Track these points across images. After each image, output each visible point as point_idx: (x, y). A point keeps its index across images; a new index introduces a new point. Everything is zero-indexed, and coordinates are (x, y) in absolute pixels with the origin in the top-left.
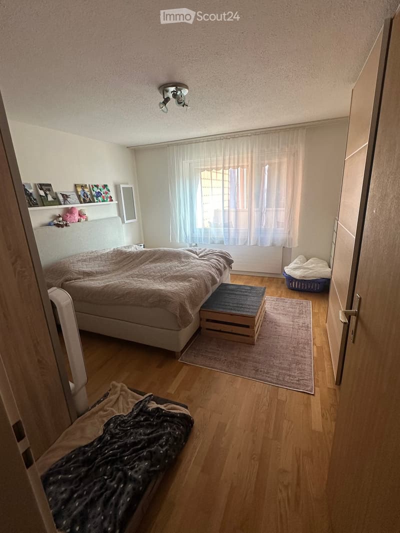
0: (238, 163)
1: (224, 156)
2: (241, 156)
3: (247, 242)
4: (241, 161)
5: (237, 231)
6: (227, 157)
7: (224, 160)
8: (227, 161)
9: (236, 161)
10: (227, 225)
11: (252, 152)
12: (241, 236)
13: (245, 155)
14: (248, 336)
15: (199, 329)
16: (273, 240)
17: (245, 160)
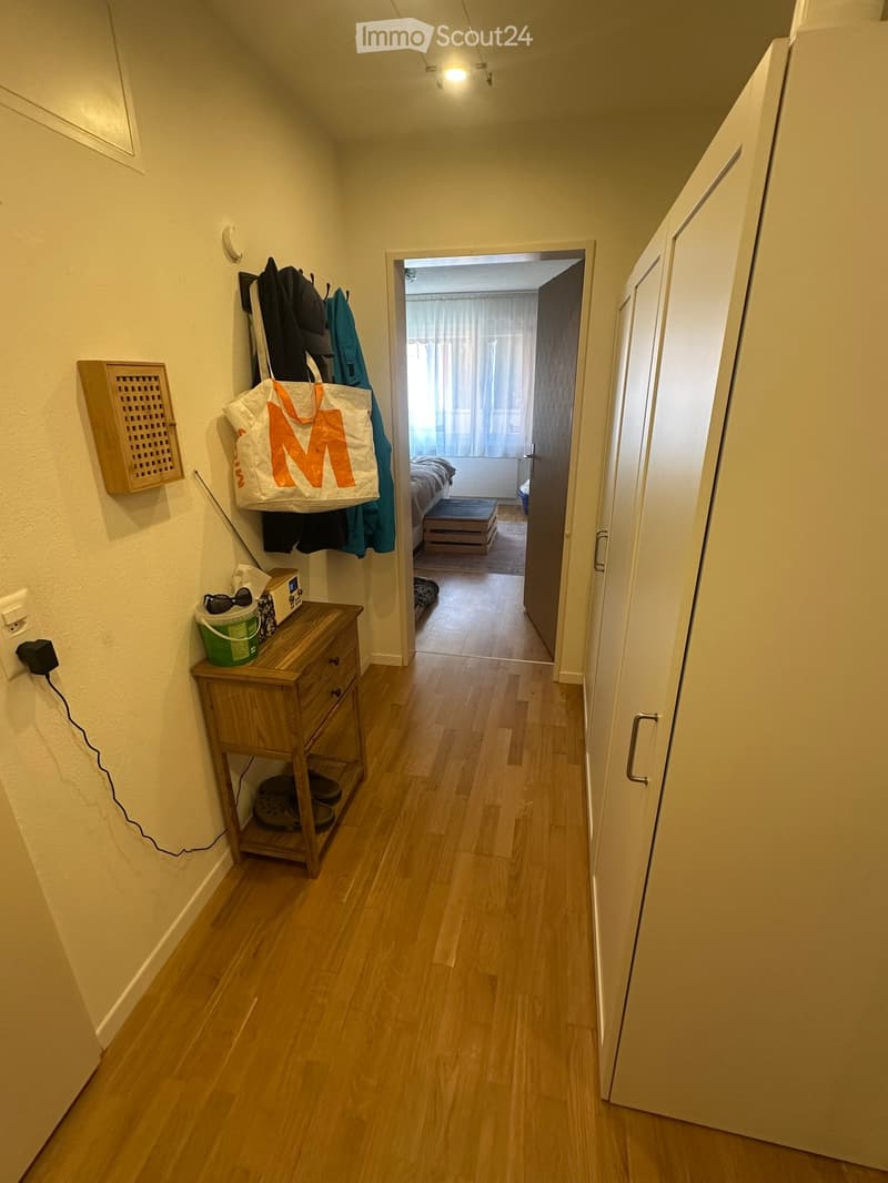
0: (457, 335)
1: (437, 323)
2: (461, 326)
3: (469, 452)
4: (461, 332)
5: (455, 436)
6: (442, 327)
7: (437, 330)
8: (442, 332)
9: (454, 332)
10: (441, 429)
11: (477, 322)
12: (462, 443)
13: (467, 325)
14: (480, 545)
15: (423, 542)
16: (506, 449)
17: (467, 332)
